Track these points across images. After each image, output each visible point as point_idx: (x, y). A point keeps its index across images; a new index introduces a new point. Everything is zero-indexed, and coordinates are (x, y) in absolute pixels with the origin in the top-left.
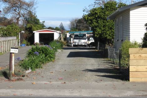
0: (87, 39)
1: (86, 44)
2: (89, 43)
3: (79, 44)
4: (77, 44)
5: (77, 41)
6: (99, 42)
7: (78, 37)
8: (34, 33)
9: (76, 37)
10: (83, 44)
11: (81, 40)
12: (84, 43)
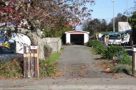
0: (121, 39)
1: (120, 44)
2: (123, 43)
3: (114, 44)
4: (111, 44)
5: (111, 41)
6: (133, 41)
7: (113, 38)
8: (66, 34)
9: (111, 38)
10: (118, 44)
11: (116, 40)
12: (118, 42)
